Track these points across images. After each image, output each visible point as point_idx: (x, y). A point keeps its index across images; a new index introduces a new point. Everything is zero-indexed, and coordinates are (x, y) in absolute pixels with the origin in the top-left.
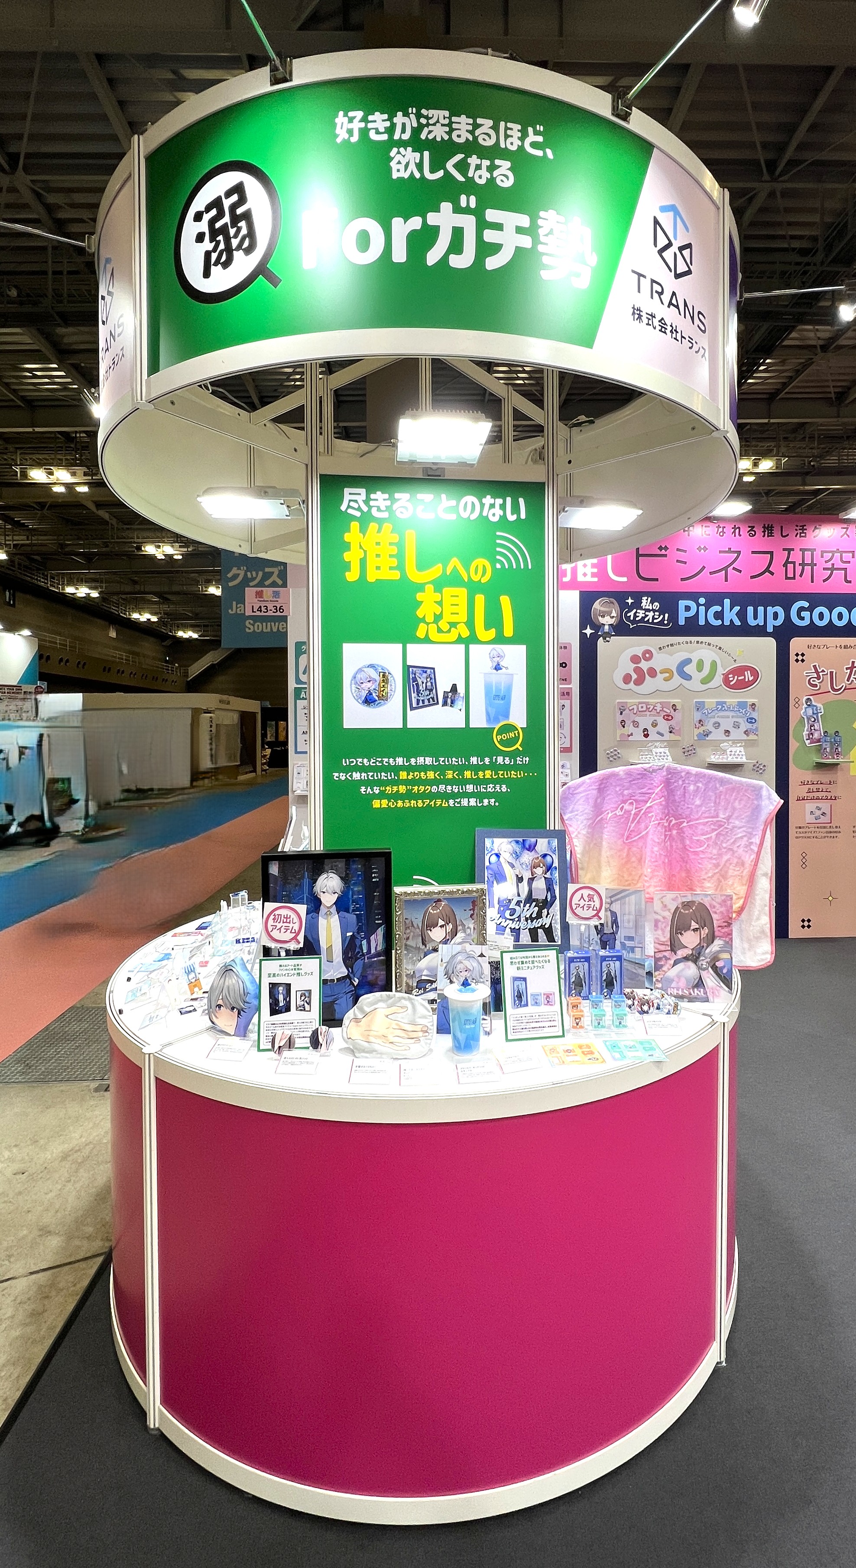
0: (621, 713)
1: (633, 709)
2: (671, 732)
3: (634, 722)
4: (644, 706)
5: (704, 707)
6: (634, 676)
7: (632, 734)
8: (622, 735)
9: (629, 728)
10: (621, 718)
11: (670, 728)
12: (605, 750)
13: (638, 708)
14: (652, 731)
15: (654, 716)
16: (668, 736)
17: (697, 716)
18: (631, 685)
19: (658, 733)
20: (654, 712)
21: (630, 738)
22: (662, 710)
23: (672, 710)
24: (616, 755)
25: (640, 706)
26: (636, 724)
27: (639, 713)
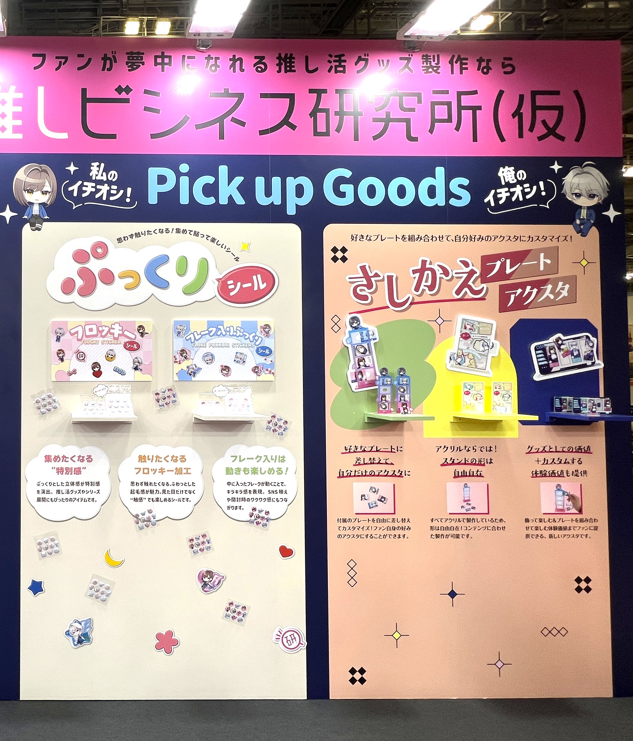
0: (58, 339)
1: (77, 332)
2: (136, 369)
3: (78, 352)
4: (94, 327)
5: (188, 329)
6: (79, 282)
7: (74, 372)
8: (59, 372)
9: (71, 362)
10: (56, 346)
11: (134, 362)
12: (33, 397)
13: (84, 331)
14: (106, 367)
15: (109, 343)
16: (131, 375)
17: (179, 344)
18: (75, 296)
19: (116, 370)
20: (109, 338)
21: (73, 378)
22: (123, 335)
23: (138, 335)
25: (87, 328)
26: (81, 356)
27: (85, 338)
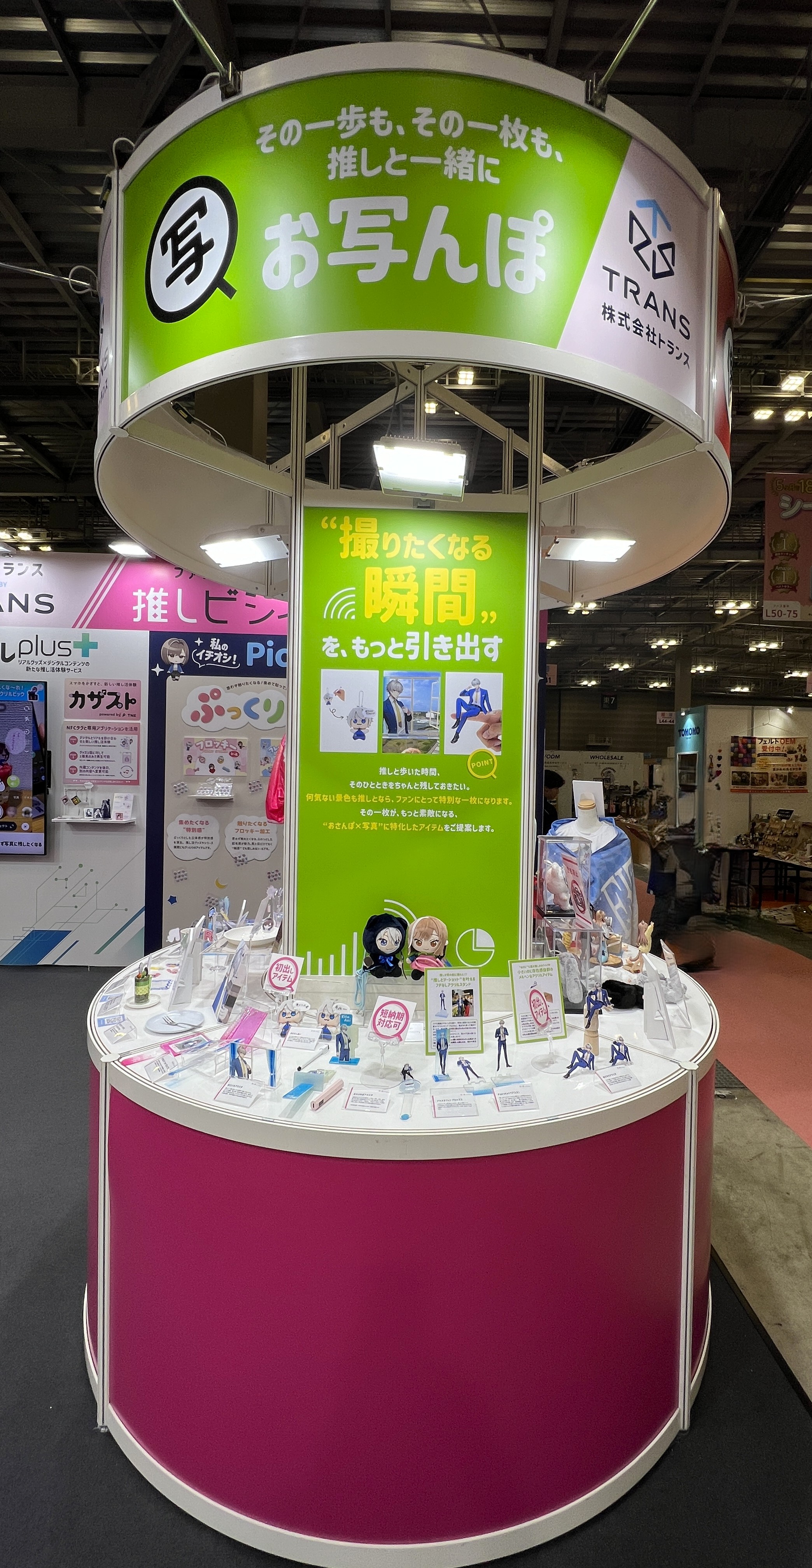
0: (188, 749)
1: (200, 745)
2: (237, 768)
3: (200, 757)
4: (211, 742)
5: (269, 745)
6: (202, 714)
7: (198, 769)
8: (188, 770)
9: (196, 764)
10: (187, 753)
11: (235, 764)
12: (172, 784)
13: (204, 745)
14: (217, 767)
15: (220, 752)
16: (233, 772)
18: (199, 722)
19: (224, 769)
20: (220, 749)
21: (197, 773)
22: (229, 747)
23: (238, 747)
24: (183, 788)
25: (206, 742)
26: (202, 760)
27: (206, 749)
